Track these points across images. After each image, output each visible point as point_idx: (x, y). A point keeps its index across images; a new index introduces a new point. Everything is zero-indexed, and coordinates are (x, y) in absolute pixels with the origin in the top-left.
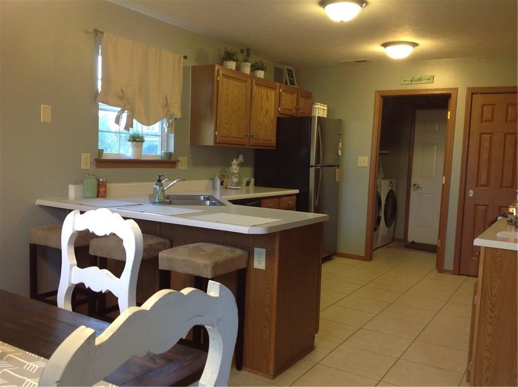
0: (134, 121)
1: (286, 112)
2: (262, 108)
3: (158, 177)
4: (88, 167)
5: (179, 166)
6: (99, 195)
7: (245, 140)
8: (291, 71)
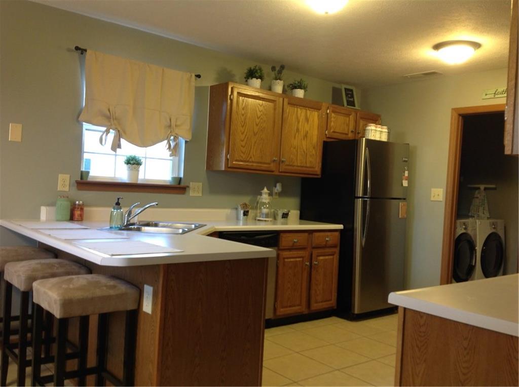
0: (123, 141)
1: (336, 136)
2: (298, 130)
3: (117, 199)
4: (67, 189)
5: (191, 192)
6: (72, 218)
7: (272, 165)
8: (352, 91)
